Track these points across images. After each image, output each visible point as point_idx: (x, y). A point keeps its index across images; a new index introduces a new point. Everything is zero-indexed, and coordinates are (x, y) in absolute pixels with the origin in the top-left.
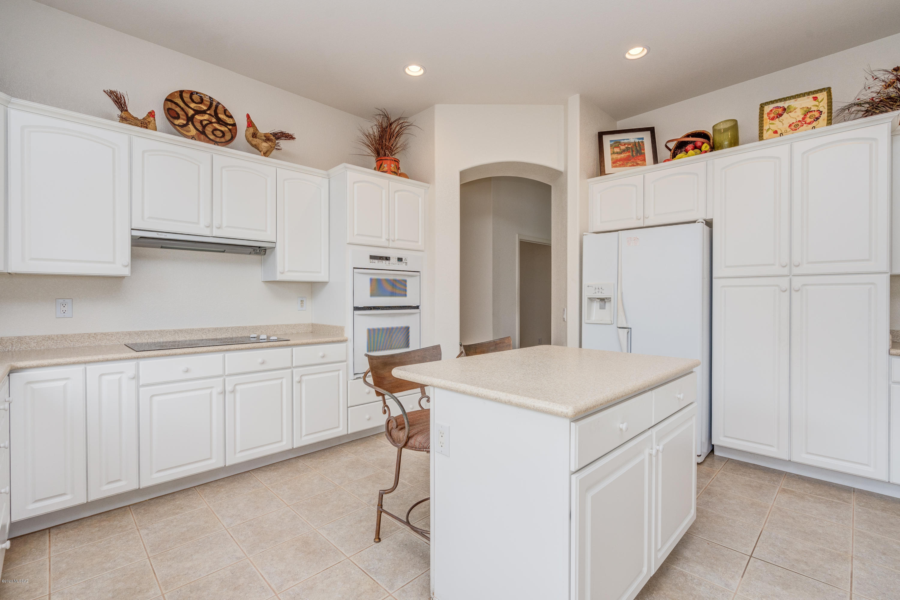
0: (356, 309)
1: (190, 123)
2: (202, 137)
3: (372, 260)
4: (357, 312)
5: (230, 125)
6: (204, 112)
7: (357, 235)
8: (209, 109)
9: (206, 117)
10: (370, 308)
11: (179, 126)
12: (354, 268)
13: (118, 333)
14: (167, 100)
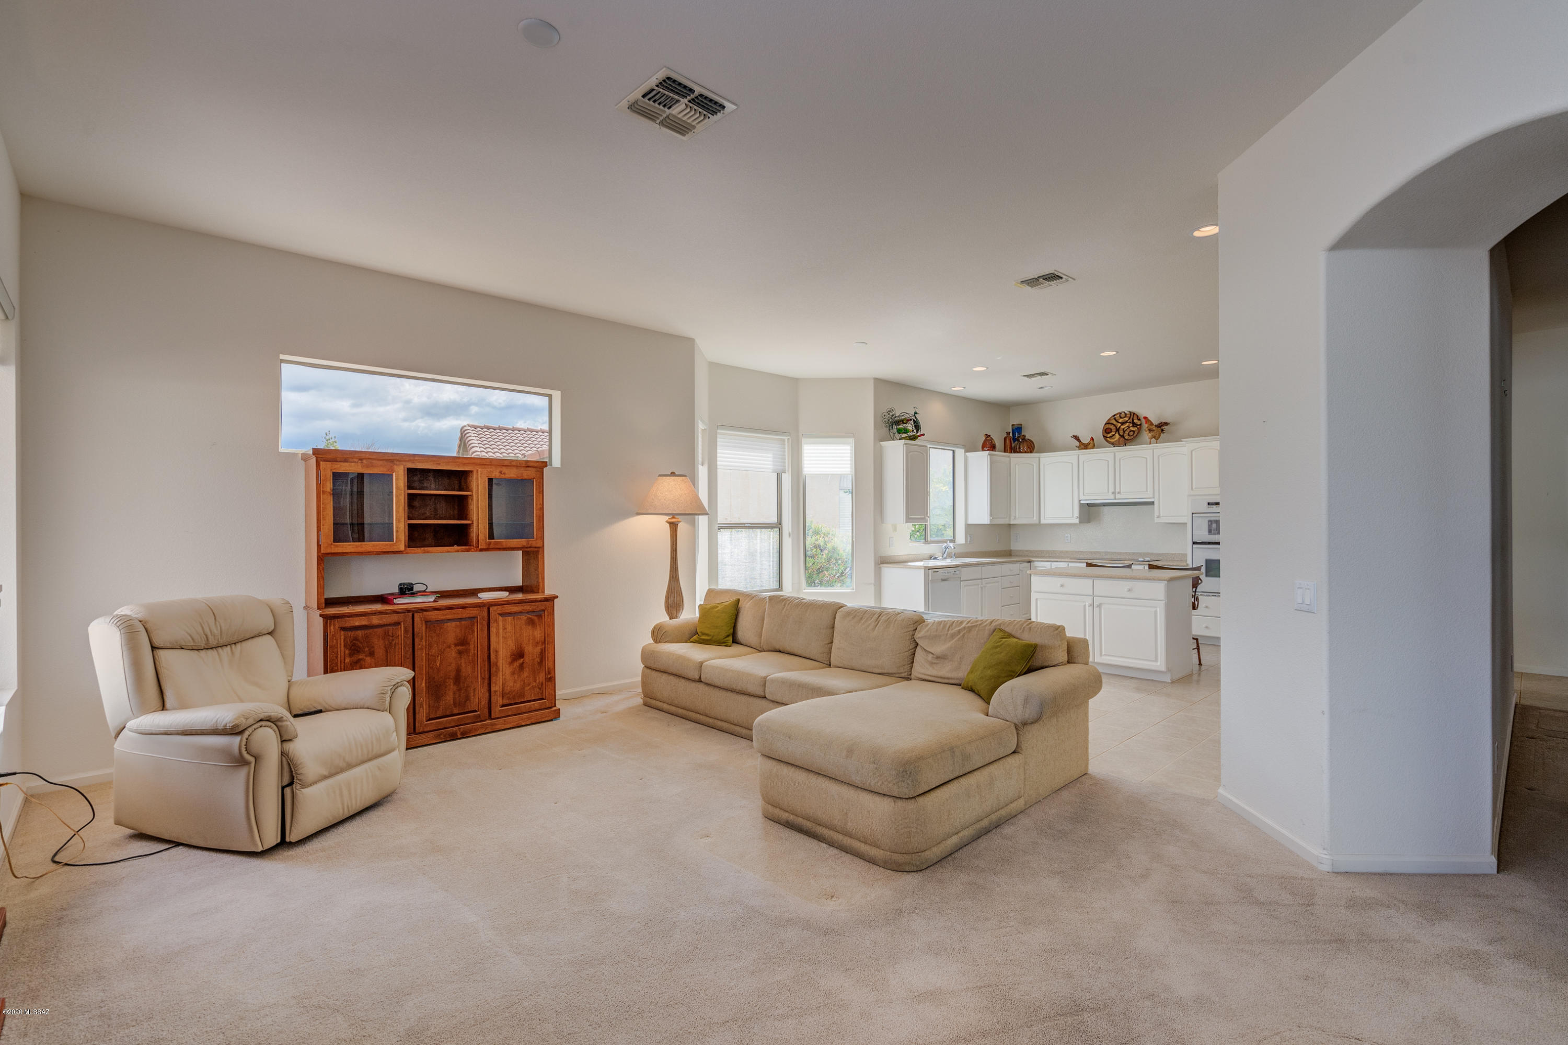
0: (1194, 543)
1: (1117, 433)
2: (1122, 439)
3: (1209, 506)
4: (1195, 546)
5: (1138, 425)
6: (1126, 422)
7: (1195, 488)
8: (1129, 419)
9: (1127, 424)
10: (1209, 543)
11: (1110, 437)
12: (1193, 513)
13: (1087, 551)
14: (1106, 424)
